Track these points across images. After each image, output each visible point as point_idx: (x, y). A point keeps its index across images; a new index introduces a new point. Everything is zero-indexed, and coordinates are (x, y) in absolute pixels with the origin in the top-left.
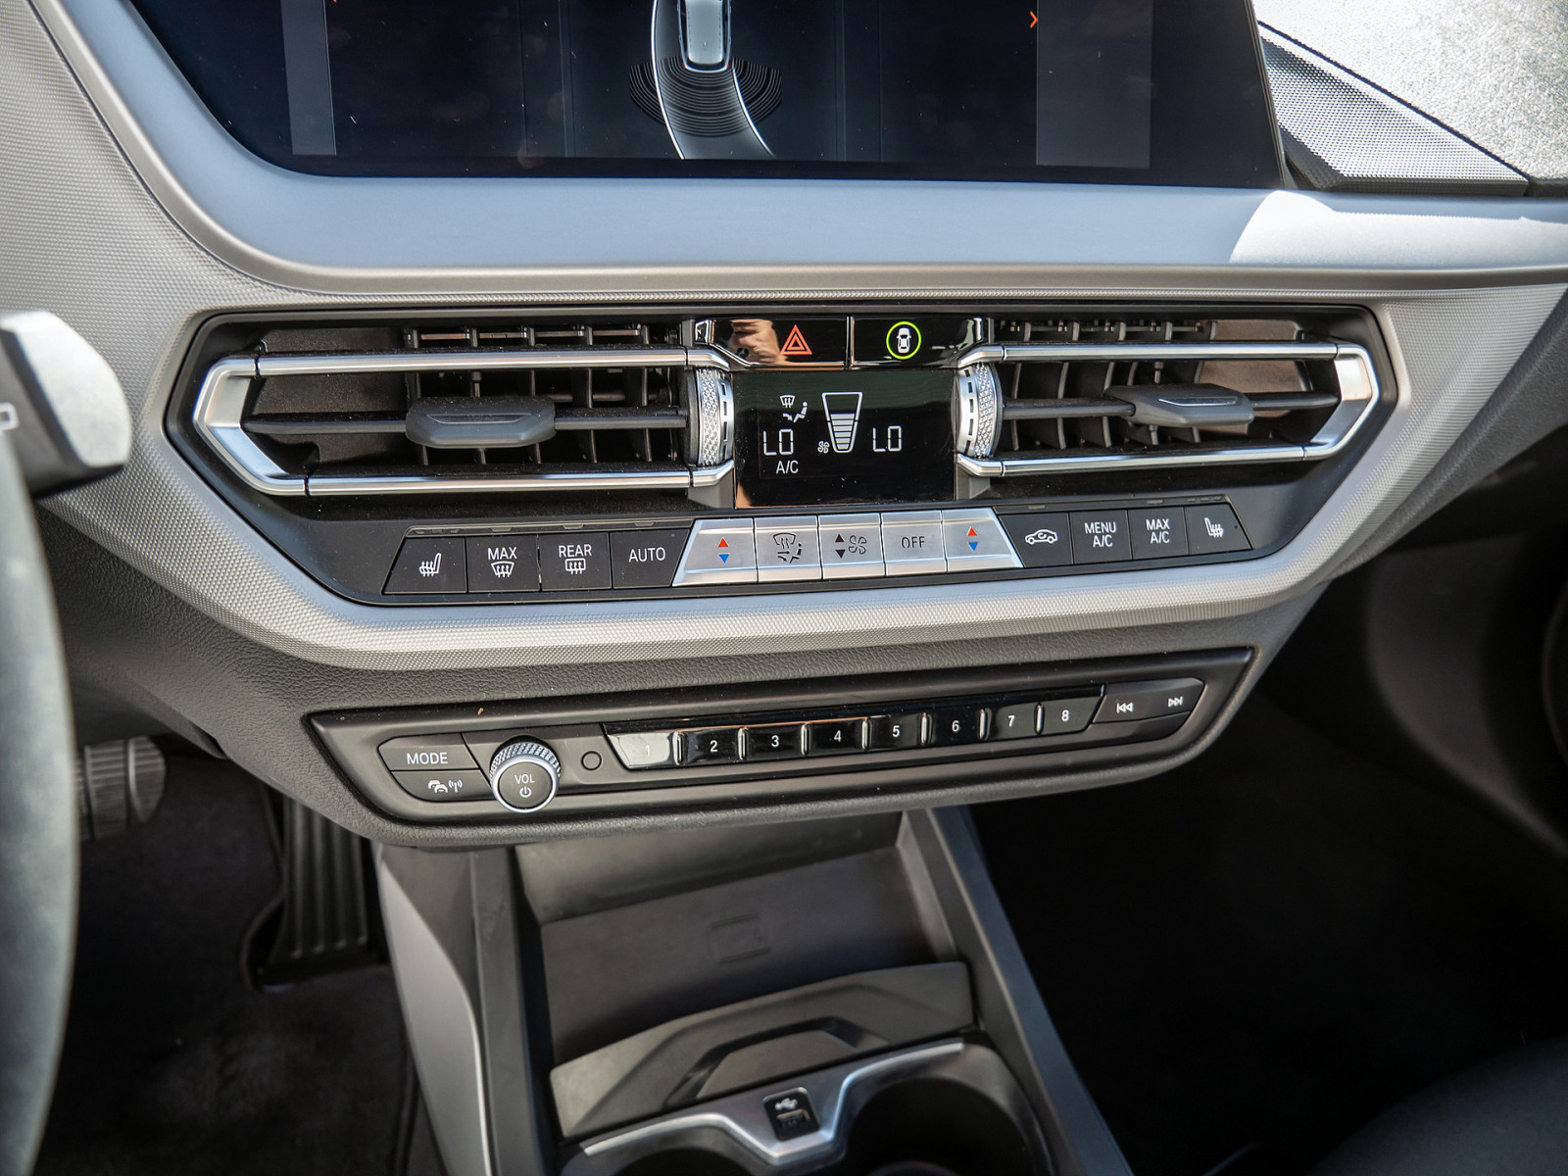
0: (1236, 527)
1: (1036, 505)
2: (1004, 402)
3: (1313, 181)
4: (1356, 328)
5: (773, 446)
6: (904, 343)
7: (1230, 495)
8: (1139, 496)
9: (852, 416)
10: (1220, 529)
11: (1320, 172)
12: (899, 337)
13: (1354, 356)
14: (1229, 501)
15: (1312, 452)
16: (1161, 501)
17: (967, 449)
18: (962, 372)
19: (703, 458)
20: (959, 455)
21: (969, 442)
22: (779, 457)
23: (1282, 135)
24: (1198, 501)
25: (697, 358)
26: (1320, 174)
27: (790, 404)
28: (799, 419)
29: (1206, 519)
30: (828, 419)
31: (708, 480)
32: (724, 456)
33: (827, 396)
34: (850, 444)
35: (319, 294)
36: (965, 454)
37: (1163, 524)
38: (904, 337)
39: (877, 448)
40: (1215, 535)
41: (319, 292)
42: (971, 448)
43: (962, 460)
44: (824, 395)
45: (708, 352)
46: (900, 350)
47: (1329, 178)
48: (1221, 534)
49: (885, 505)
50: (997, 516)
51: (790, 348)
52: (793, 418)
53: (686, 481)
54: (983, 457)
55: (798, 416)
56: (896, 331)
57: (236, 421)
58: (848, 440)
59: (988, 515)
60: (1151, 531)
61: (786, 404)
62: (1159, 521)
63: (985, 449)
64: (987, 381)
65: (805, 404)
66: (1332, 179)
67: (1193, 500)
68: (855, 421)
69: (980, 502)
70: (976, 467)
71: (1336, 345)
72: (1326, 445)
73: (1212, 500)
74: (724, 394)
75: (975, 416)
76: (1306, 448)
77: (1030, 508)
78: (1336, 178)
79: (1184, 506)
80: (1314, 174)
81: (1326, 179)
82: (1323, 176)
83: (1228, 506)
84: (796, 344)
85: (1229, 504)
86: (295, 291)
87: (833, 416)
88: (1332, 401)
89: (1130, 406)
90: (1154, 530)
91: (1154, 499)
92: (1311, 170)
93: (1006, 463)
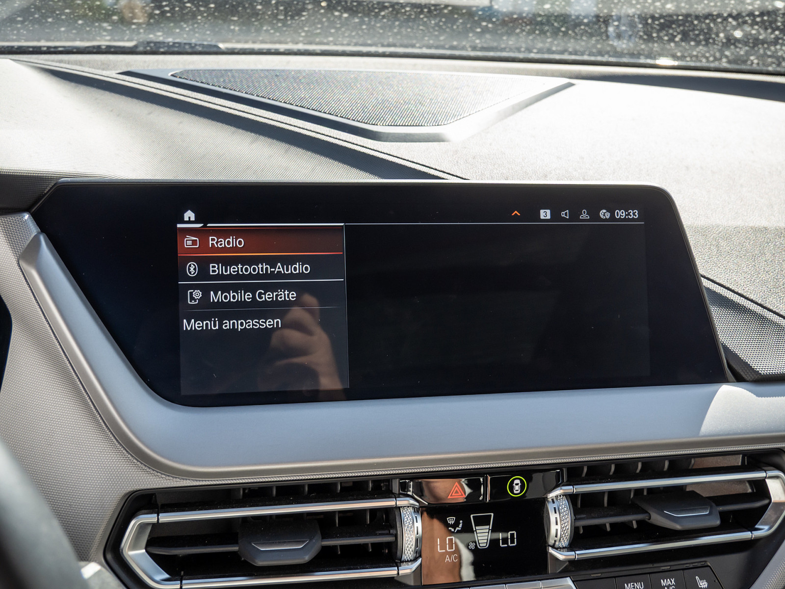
0: (715, 581)
1: (596, 574)
2: (575, 515)
3: (744, 376)
4: (777, 460)
5: (443, 547)
6: (517, 488)
7: (710, 561)
8: (655, 565)
9: (488, 527)
10: (705, 583)
11: (748, 371)
12: (514, 485)
13: (777, 477)
14: (709, 564)
15: (757, 534)
16: (669, 567)
17: (554, 544)
18: (550, 500)
19: (404, 557)
20: (550, 548)
21: (555, 541)
22: (447, 553)
23: (723, 348)
24: (691, 566)
25: (402, 502)
26: (748, 373)
27: (453, 522)
28: (458, 530)
29: (697, 577)
30: (474, 530)
31: (408, 571)
32: (416, 555)
33: (473, 517)
34: (487, 543)
35: (197, 481)
36: (553, 547)
37: (671, 582)
38: (517, 484)
39: (502, 544)
40: (702, 586)
41: (197, 479)
42: (557, 543)
43: (551, 550)
44: (472, 516)
45: (408, 498)
46: (515, 492)
47: (753, 375)
48: (706, 586)
49: (508, 579)
50: (573, 582)
51: (453, 494)
52: (455, 530)
53: (396, 572)
54: (564, 548)
55: (457, 529)
56: (512, 482)
57: (142, 549)
58: (486, 541)
59: (568, 581)
60: (664, 587)
61: (450, 522)
62: (668, 580)
63: (565, 543)
64: (564, 504)
65: (461, 522)
66: (755, 376)
67: (688, 565)
68: (489, 530)
69: (562, 574)
70: (561, 556)
71: (766, 471)
72: (763, 530)
73: (699, 565)
74: (417, 522)
75: (559, 527)
76: (753, 532)
77: (592, 575)
78: (757, 375)
79: (683, 569)
80: (744, 372)
81: (751, 376)
82: (750, 373)
83: (709, 568)
84: (457, 492)
85: (709, 566)
86: (183, 479)
87: (477, 528)
88: (766, 502)
89: (647, 514)
90: (666, 586)
91: (665, 566)
92: (742, 370)
93: (577, 552)
